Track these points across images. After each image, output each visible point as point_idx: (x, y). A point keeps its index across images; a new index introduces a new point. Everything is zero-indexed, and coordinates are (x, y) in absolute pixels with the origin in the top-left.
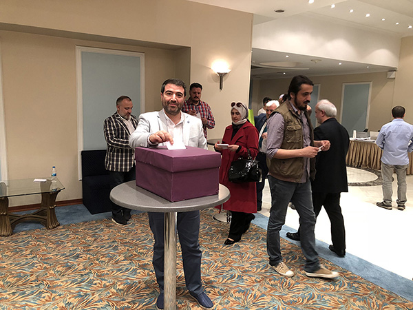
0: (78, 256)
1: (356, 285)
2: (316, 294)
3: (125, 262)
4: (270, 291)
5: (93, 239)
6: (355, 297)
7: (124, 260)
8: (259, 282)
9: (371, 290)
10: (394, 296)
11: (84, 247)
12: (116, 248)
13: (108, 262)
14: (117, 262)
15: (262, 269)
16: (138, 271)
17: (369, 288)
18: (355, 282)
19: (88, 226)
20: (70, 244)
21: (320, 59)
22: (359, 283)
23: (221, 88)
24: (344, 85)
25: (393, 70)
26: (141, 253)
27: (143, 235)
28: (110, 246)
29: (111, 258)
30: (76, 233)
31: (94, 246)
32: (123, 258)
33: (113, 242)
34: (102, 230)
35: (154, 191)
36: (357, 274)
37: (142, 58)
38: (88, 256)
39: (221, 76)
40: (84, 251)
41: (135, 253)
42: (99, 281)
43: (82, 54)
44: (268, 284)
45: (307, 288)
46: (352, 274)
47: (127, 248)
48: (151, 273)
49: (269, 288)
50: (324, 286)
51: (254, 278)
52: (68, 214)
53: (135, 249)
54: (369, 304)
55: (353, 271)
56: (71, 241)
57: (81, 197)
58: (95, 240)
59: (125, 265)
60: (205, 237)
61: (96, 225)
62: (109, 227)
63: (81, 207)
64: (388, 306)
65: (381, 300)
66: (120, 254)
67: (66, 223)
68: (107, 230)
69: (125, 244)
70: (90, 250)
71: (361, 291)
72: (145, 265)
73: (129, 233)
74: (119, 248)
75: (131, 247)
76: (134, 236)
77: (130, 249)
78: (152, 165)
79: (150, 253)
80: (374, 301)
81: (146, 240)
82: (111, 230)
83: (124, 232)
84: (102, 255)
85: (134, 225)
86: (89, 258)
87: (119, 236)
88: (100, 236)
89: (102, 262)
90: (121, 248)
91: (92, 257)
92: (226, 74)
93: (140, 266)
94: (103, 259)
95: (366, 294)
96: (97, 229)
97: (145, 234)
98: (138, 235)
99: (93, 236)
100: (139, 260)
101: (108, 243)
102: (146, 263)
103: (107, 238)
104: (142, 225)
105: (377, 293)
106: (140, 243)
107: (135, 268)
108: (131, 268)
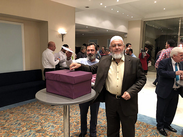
3: (27, 131)
4: (102, 132)
5: (5, 121)
7: (26, 130)
9: (140, 124)
10: (149, 125)
11: (1, 126)
12: (20, 124)
13: (18, 133)
14: (23, 131)
16: (36, 134)
17: (139, 123)
21: (100, 29)
23: (63, 41)
24: (108, 40)
25: (126, 34)
26: (35, 125)
27: (32, 115)
28: (16, 124)
29: (19, 130)
31: (7, 125)
32: (26, 129)
33: (17, 121)
34: (8, 115)
35: (60, 94)
38: (5, 131)
39: (63, 35)
40: (2, 128)
41: (31, 125)
47: (26, 123)
48: (43, 134)
53: (31, 123)
54: (141, 130)
58: (6, 121)
59: (28, 132)
61: (4, 113)
62: (12, 113)
64: (148, 130)
65: (145, 128)
66: (23, 127)
68: (11, 115)
69: (24, 121)
70: (5, 128)
73: (25, 115)
74: (21, 123)
75: (28, 122)
76: (28, 116)
77: (28, 123)
78: (59, 81)
79: (39, 124)
80: (143, 128)
81: (35, 117)
82: (14, 115)
83: (21, 115)
84: (13, 129)
85: (26, 110)
86: (6, 132)
87: (19, 117)
88: (8, 119)
89: (14, 133)
90: (23, 123)
91: (7, 131)
92: (65, 34)
93: (36, 131)
94: (14, 131)
95: (139, 126)
96: (5, 115)
97: (33, 114)
98: (30, 115)
99: (4, 119)
100: (35, 128)
101: (14, 122)
102: (39, 129)
103: (13, 119)
104: (30, 109)
105: (142, 125)
106: (32, 119)
107: (34, 133)
108: (32, 133)
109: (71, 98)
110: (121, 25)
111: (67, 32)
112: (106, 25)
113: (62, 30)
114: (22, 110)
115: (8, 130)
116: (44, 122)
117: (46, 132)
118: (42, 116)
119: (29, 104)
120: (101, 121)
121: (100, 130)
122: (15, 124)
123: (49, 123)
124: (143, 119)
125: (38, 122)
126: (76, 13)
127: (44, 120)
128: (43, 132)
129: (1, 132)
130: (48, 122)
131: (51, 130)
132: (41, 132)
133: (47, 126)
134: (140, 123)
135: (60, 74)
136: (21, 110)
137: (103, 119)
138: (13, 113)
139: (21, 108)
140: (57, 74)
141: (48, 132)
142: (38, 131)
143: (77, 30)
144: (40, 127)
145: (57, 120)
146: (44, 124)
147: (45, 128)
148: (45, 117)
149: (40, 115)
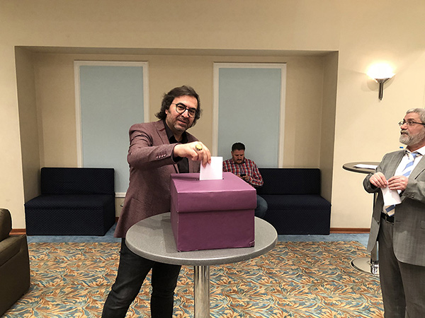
3: (219, 297)
12: (218, 278)
16: (226, 312)
26: (241, 290)
32: (219, 292)
33: (220, 269)
39: (381, 84)
41: (235, 288)
42: (181, 313)
43: (220, 71)
47: (230, 280)
53: (238, 283)
59: (217, 300)
60: (328, 286)
66: (219, 285)
69: (231, 275)
72: (238, 306)
74: (222, 278)
75: (235, 281)
76: (245, 268)
77: (233, 282)
79: (251, 292)
81: (254, 275)
90: (225, 279)
92: (387, 79)
97: (258, 268)
100: (235, 298)
102: (241, 303)
107: (225, 306)
116: (263, 292)
118: (271, 277)
123: (269, 299)
125: (251, 288)
127: (265, 289)
128: (242, 312)
129: (181, 281)
130: (269, 297)
133: (261, 305)
142: (233, 308)
144: (247, 300)
145: (292, 299)
146: (258, 297)
147: (253, 307)
148: (274, 282)
149: (270, 273)
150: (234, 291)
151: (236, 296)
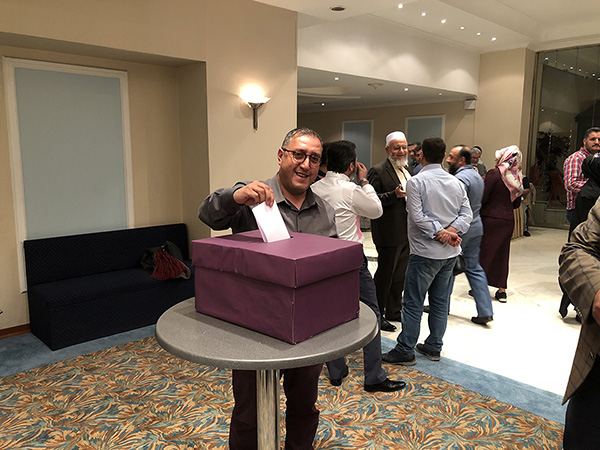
0: (45, 437)
1: (511, 420)
2: (462, 444)
3: (139, 435)
5: (66, 398)
6: (518, 440)
7: (135, 431)
8: (372, 437)
9: (533, 424)
11: (54, 416)
12: (114, 410)
13: (106, 440)
14: (123, 437)
15: (368, 415)
17: (530, 423)
18: (507, 416)
19: (51, 374)
20: (24, 414)
21: (381, 83)
22: (513, 416)
23: (255, 127)
24: (407, 119)
25: (471, 98)
26: (162, 413)
27: (156, 378)
28: (102, 408)
29: (111, 432)
30: (30, 389)
31: (72, 411)
32: (132, 428)
33: (106, 398)
34: (79, 378)
35: (244, 323)
36: (505, 401)
37: (123, 79)
38: (66, 433)
39: (255, 108)
40: (54, 424)
41: (151, 414)
43: (15, 72)
44: (387, 438)
45: (446, 436)
46: (497, 401)
47: (134, 406)
49: (392, 445)
50: (469, 430)
51: (362, 432)
52: (7, 355)
53: (150, 407)
54: (541, 449)
55: (498, 397)
56: (25, 407)
57: (26, 321)
58: (71, 399)
59: (139, 441)
61: (65, 369)
62: (91, 370)
63: (30, 338)
65: (554, 440)
66: (125, 419)
67: (7, 374)
68: (89, 377)
69: (129, 400)
70: (65, 421)
71: (522, 429)
72: (176, 435)
73: (131, 378)
74: (120, 408)
75: (142, 405)
76: (141, 383)
77: (141, 408)
78: (239, 276)
79: (178, 411)
80: (545, 442)
81: (162, 387)
82: (96, 376)
83: (121, 377)
84: (90, 427)
85: (134, 361)
86: (68, 438)
87: (113, 385)
88: (78, 391)
89: (95, 441)
90: (124, 408)
91: (73, 435)
92: (262, 104)
93: (167, 438)
94: (96, 435)
95: (530, 433)
96: (69, 377)
97: (160, 377)
98: (147, 380)
99: (65, 391)
100: (163, 428)
101: (97, 402)
102: (177, 430)
103: (92, 393)
104: (149, 359)
105: (543, 428)
106: (155, 394)
107: (159, 443)
108: (152, 445)
109: (285, 338)
110: (455, 69)
111: (271, 95)
112: (404, 70)
113: (251, 91)
114: (123, 361)
115: (75, 431)
116: (193, 404)
117: (201, 443)
118: (188, 382)
119: (146, 340)
120: (390, 408)
121: (387, 442)
122: (99, 411)
123: (209, 410)
124: (544, 408)
125: (174, 406)
126: (298, 31)
127: (193, 400)
128: (189, 441)
129: (53, 438)
130: (206, 407)
131: (217, 437)
132: (182, 443)
133: (204, 421)
134: (536, 420)
135: (242, 250)
136: (119, 360)
137: (397, 401)
138: (95, 368)
139: (120, 353)
140: (232, 250)
141: (206, 441)
142: (171, 439)
143: (302, 90)
144: (181, 422)
146: (193, 414)
147: (198, 429)
148: (196, 387)
149: (181, 378)
150: (154, 419)
151: (162, 424)
